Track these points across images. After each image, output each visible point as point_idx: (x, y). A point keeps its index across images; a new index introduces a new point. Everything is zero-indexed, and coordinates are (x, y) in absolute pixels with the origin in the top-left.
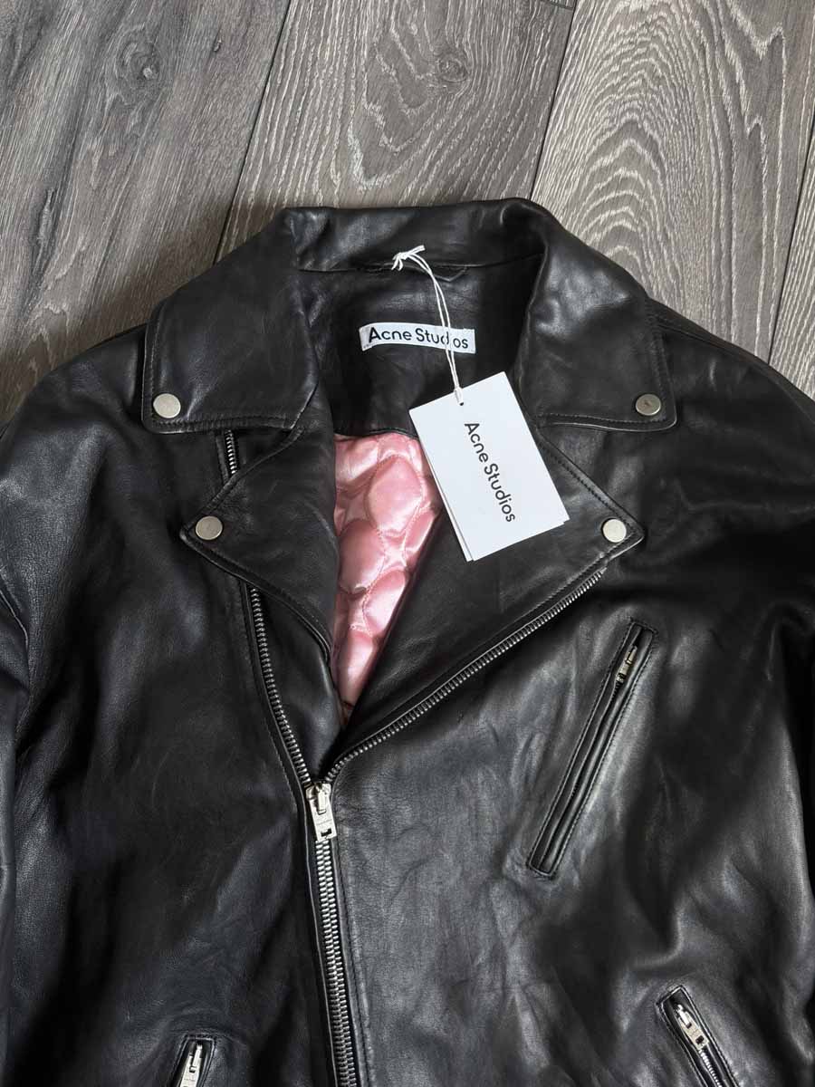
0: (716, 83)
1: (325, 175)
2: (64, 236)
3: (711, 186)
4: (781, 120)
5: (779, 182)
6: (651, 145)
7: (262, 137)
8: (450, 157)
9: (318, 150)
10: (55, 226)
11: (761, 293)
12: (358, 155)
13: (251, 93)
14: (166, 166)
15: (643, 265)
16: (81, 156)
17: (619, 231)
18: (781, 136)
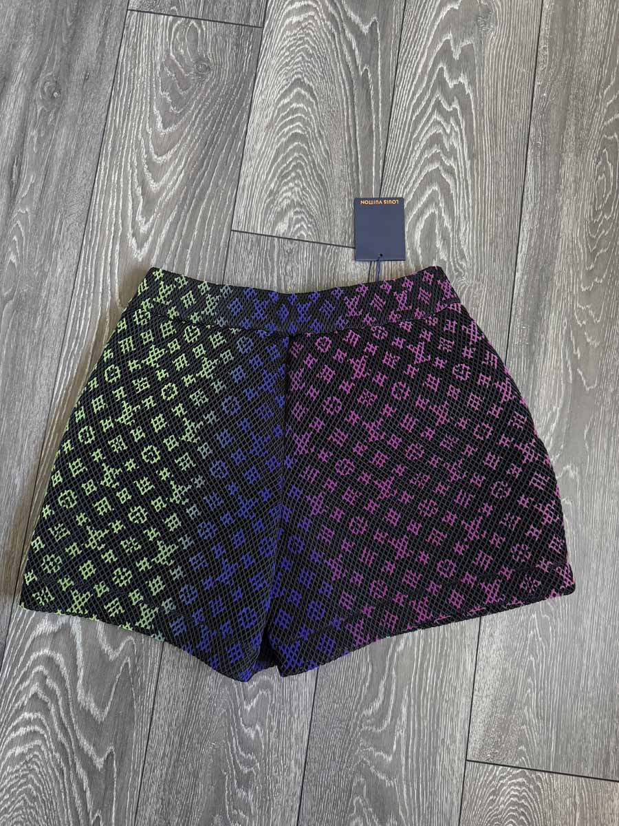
0: (342, 51)
1: (144, 130)
2: (24, 177)
3: (343, 105)
4: (379, 64)
5: (380, 97)
6: (309, 89)
7: (112, 117)
8: (205, 112)
9: (140, 118)
10: (20, 173)
11: (374, 155)
12: (159, 119)
13: (105, 96)
14: (68, 138)
15: (309, 151)
16: (28, 139)
17: (295, 137)
18: (379, 73)
